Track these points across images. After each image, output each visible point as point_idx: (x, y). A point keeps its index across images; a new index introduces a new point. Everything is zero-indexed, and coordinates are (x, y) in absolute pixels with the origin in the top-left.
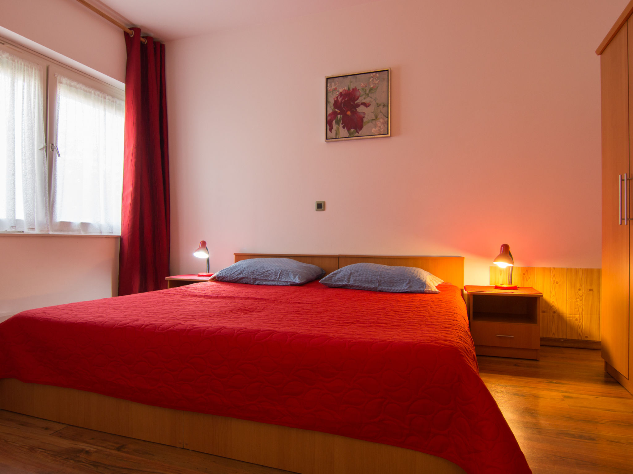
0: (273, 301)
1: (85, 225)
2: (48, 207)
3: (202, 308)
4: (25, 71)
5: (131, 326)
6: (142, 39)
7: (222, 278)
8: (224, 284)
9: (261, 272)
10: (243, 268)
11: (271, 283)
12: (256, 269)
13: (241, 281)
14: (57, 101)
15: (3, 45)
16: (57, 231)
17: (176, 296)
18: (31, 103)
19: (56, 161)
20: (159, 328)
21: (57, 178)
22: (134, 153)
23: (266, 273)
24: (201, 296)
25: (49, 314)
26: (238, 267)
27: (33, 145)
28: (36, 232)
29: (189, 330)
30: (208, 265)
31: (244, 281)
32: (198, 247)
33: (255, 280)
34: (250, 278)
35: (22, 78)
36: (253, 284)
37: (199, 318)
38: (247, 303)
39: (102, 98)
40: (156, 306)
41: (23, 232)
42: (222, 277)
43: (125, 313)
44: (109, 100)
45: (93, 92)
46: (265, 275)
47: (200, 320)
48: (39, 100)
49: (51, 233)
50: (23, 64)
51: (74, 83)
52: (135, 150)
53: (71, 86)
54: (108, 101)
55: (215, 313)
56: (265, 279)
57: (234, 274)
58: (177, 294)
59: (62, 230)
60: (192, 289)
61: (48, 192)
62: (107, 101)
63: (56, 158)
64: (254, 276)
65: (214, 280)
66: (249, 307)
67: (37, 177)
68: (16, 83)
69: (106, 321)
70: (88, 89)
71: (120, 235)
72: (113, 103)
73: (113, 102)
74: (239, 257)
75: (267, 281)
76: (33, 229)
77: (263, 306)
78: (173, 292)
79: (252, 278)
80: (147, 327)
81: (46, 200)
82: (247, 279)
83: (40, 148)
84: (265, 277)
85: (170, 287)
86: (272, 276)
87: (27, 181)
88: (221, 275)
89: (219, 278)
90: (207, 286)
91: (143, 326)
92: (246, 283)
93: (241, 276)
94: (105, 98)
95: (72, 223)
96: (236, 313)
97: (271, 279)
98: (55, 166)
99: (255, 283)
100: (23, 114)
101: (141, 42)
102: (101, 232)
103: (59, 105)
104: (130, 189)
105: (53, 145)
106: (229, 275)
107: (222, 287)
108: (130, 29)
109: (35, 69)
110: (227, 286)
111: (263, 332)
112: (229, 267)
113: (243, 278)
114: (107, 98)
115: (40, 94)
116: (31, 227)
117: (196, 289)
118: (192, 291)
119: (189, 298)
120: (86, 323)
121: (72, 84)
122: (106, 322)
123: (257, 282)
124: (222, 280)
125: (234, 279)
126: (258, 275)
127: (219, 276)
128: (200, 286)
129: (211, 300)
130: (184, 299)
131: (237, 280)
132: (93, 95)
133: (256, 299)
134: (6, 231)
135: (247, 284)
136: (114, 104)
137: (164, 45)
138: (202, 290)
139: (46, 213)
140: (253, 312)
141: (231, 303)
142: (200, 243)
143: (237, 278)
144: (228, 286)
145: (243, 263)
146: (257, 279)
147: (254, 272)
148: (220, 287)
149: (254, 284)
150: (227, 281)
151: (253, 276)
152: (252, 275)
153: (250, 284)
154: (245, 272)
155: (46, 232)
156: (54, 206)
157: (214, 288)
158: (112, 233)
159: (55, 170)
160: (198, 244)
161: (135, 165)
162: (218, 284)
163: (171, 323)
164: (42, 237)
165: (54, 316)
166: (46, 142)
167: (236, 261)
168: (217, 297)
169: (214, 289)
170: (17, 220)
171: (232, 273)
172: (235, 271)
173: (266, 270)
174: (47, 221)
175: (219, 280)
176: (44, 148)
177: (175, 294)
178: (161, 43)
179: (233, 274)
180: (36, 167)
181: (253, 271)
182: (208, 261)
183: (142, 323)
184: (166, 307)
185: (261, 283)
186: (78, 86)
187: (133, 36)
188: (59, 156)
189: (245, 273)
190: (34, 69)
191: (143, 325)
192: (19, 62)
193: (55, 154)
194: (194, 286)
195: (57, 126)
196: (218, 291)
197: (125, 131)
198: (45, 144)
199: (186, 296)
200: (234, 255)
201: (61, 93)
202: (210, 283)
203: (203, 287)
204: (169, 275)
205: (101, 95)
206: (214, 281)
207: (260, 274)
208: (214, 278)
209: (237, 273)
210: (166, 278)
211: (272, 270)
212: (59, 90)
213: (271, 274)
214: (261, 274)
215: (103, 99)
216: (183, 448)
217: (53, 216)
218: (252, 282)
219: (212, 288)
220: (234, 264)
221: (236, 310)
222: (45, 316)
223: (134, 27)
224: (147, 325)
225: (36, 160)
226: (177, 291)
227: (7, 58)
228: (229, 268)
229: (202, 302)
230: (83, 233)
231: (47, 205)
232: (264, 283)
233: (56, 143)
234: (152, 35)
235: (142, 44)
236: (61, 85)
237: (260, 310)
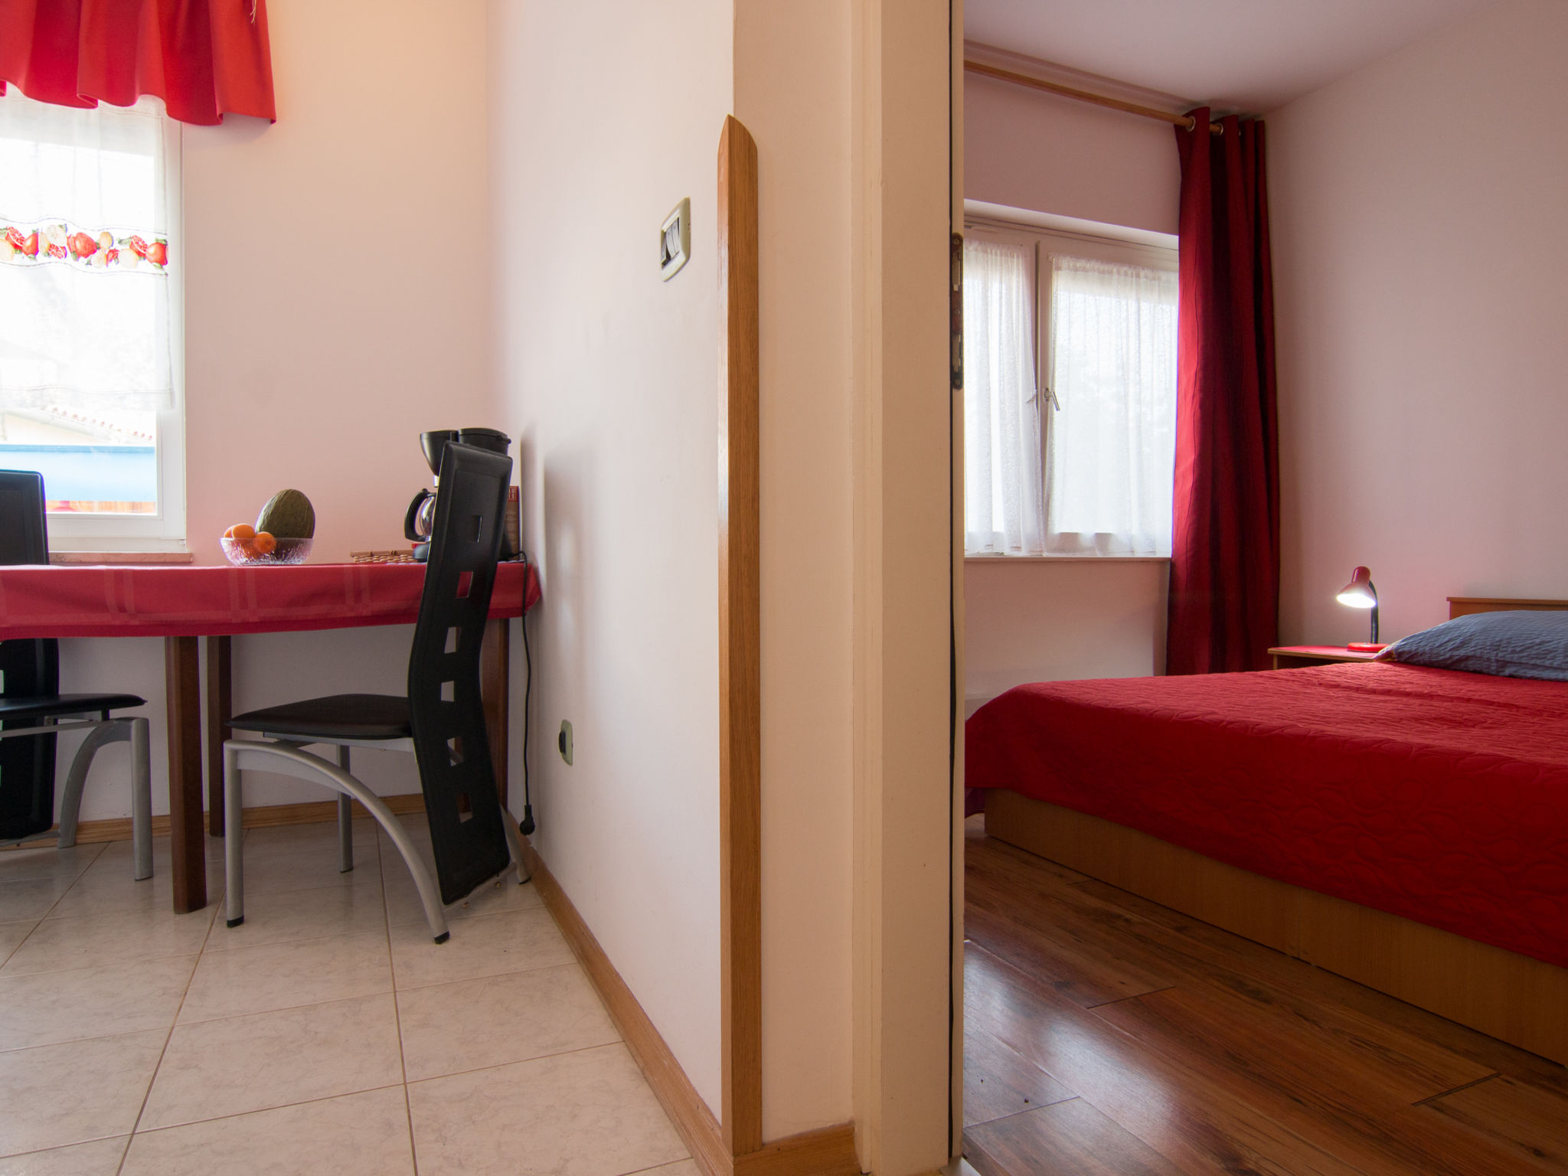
0: (1540, 711)
1: (1102, 538)
2: (1041, 508)
3: (1348, 708)
4: (1001, 265)
5: (1201, 721)
6: (1213, 128)
7: (1408, 656)
8: (1412, 669)
9: (1521, 646)
10: (1468, 634)
11: (1553, 675)
12: (1506, 637)
13: (1463, 665)
14: (1054, 305)
15: (969, 230)
16: (1055, 550)
17: (1290, 683)
18: (1012, 320)
19: (1052, 419)
20: (1253, 728)
21: (1054, 451)
22: (1198, 380)
23: (1537, 649)
24: (1349, 688)
25: (1062, 691)
26: (1454, 630)
27: (1017, 397)
28: (1023, 553)
29: (1314, 738)
30: (1374, 625)
31: (1471, 665)
32: (1350, 582)
33: (1505, 664)
34: (1488, 659)
35: (998, 279)
36: (1497, 675)
37: (1337, 723)
38: (1461, 709)
39: (1132, 277)
40: (1248, 697)
41: (1003, 553)
42: (1410, 652)
43: (1189, 702)
44: (1146, 277)
45: (1115, 270)
46: (1534, 652)
47: (1339, 726)
48: (1024, 312)
49: (1045, 555)
50: (998, 253)
51: (1080, 264)
52: (1200, 375)
53: (1076, 270)
54: (1145, 280)
55: (1374, 719)
56: (1533, 665)
57: (1442, 648)
58: (1294, 681)
59: (1063, 550)
60: (1331, 673)
61: (1041, 480)
62: (1143, 280)
63: (1052, 414)
64: (1500, 654)
65: (1389, 660)
66: (1466, 717)
67: (1024, 455)
68: (989, 292)
69: (1157, 709)
70: (1107, 267)
71: (1169, 555)
72: (1154, 282)
73: (1154, 279)
74: (1459, 606)
75: (1540, 669)
76: (1018, 548)
77: (1506, 719)
78: (1284, 677)
79: (1493, 658)
80: (1230, 726)
81: (1037, 495)
82: (1479, 662)
83: (1027, 400)
84: (1533, 658)
85: (1279, 667)
86: (1555, 657)
87: (1008, 462)
88: (1406, 649)
89: (1400, 654)
90: (1370, 670)
91: (1224, 723)
92: (1475, 672)
93: (1462, 652)
94: (1138, 276)
95: (1081, 534)
96: (1427, 724)
97: (1551, 663)
98: (1052, 428)
99: (1503, 671)
100: (1000, 344)
101: (1212, 134)
102: (1133, 552)
103: (1057, 312)
104: (1190, 458)
105: (1047, 389)
106: (1427, 648)
107: (1406, 674)
108: (1187, 115)
109: (1018, 257)
110: (1421, 675)
111: (1479, 757)
112: (1429, 630)
113: (1467, 658)
114: (1142, 274)
115: (1026, 299)
116: (1015, 545)
117: (1340, 674)
118: (1329, 678)
119: (1321, 689)
120: (1123, 709)
121: (1078, 265)
122: (1157, 711)
123: (1508, 671)
124: (1410, 661)
125: (1442, 660)
126: (1514, 652)
127: (1400, 650)
128: (1349, 668)
129: (1373, 697)
130: (1309, 691)
131: (1449, 662)
132: (1115, 277)
133: (1491, 703)
134: (979, 553)
135: (1478, 674)
136: (1157, 282)
137: (1263, 122)
138: (1353, 678)
139: (1038, 518)
140: (1474, 727)
141: (1421, 705)
142: (1352, 574)
143: (1451, 657)
144: (1424, 674)
145: (1470, 622)
146: (1510, 662)
147: (1499, 645)
148: (1400, 675)
149: (1501, 674)
150: (1422, 662)
151: (1497, 655)
152: (1494, 650)
153: (1489, 674)
154: (1473, 643)
155: (1039, 554)
156: (1050, 503)
157: (1385, 676)
158: (1154, 552)
159: (1052, 437)
160: (1350, 575)
161: (1201, 407)
162: (1397, 669)
163: (1276, 723)
164: (1033, 562)
165: (1069, 694)
166: (1037, 388)
167: (1453, 616)
168: (1388, 692)
169: (1384, 678)
170: (995, 533)
171: (1437, 645)
172: (1446, 639)
173: (1538, 641)
174: (1039, 534)
175: (1402, 660)
176: (1033, 398)
177: (1288, 680)
178: (1256, 120)
179: (1438, 647)
180: (1022, 436)
181: (1497, 642)
182: (1375, 613)
183: (1222, 718)
184: (1268, 699)
185: (1521, 673)
186: (1088, 266)
187: (1193, 128)
188: (1058, 409)
189: (1475, 646)
190: (1015, 257)
191: (1222, 721)
192: (993, 252)
193: (1052, 407)
194: (1335, 669)
195: (1054, 352)
196: (1393, 683)
197: (1178, 338)
198: (1035, 391)
199: (1314, 685)
200: (1449, 603)
201: (1059, 288)
202: (1376, 664)
203: (1358, 672)
204: (1277, 645)
205: (1129, 272)
206: (1388, 663)
207: (1518, 649)
208: (1388, 655)
209: (1450, 646)
210: (1270, 649)
211: (1555, 642)
212: (1056, 284)
213: (1551, 652)
214: (1522, 651)
215: (1134, 278)
216: (1299, 959)
217: (1049, 523)
218: (1493, 668)
219: (1380, 676)
220: (1445, 622)
221: (1428, 719)
222: (1057, 694)
223: (1195, 108)
224: (1232, 723)
225: (1021, 422)
226: (1293, 675)
227: (976, 250)
228: (1429, 632)
229: (1350, 699)
230: (1099, 555)
231: (1040, 503)
232: (1530, 673)
233: (1053, 386)
234: (1235, 110)
235: (1214, 139)
236: (1060, 272)
237: (1492, 726)
